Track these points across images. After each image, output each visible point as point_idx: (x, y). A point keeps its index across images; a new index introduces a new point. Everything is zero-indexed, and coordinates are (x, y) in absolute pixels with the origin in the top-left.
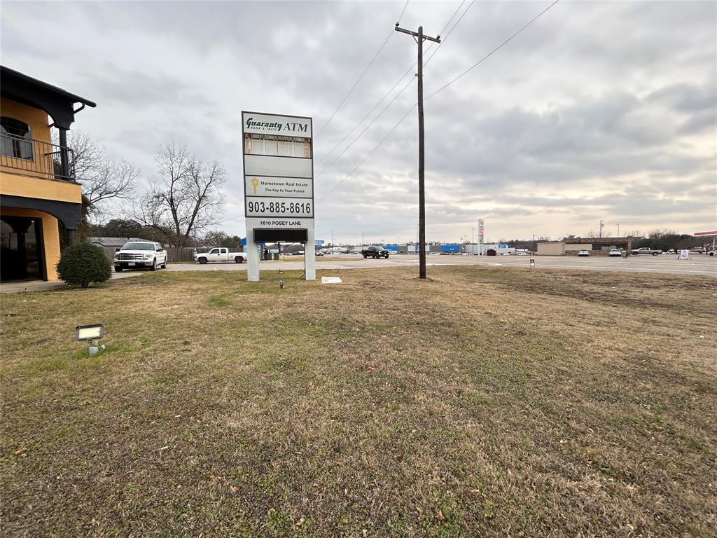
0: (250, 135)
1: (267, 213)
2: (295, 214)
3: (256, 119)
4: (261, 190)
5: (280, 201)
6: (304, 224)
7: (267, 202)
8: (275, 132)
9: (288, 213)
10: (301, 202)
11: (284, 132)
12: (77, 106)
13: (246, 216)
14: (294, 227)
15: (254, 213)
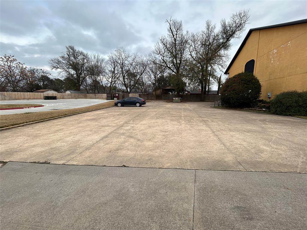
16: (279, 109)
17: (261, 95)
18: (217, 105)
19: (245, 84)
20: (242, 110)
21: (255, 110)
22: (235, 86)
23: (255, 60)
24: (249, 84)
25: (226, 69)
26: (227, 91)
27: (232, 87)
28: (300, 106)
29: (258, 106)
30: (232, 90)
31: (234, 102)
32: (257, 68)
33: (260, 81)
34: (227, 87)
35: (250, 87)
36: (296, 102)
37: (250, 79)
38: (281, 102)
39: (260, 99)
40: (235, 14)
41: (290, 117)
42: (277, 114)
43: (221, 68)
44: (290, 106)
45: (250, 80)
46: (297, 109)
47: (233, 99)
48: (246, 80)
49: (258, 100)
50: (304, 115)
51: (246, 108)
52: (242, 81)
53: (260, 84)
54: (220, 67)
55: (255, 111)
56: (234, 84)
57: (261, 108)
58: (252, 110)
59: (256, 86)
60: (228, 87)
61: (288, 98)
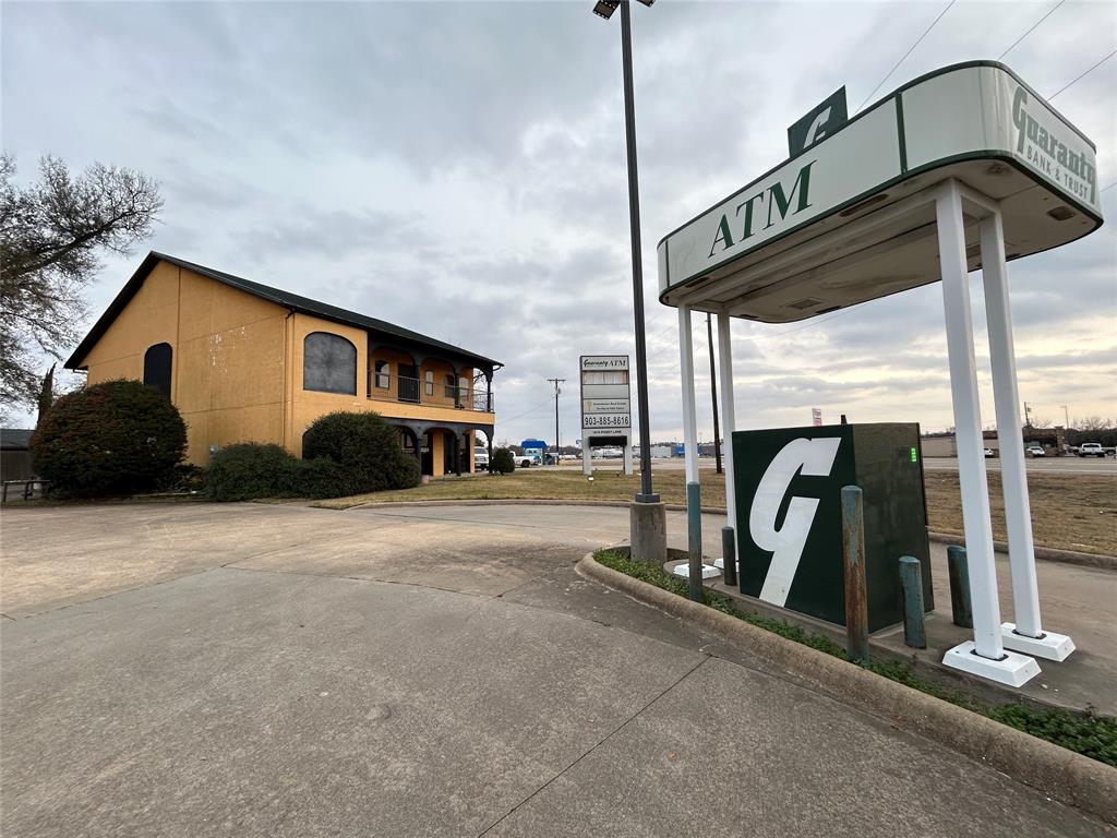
0: (585, 371)
1: (598, 425)
2: (617, 425)
3: (590, 360)
4: (593, 408)
5: (607, 416)
6: (624, 433)
7: (598, 417)
8: (603, 368)
9: (612, 425)
10: (621, 416)
11: (609, 367)
12: (495, 367)
13: (583, 428)
14: (617, 435)
15: (589, 426)
16: (219, 488)
17: (187, 453)
18: (20, 496)
19: (129, 416)
20: (125, 501)
21: (168, 496)
22: (93, 422)
23: (174, 346)
24: (144, 420)
25: (73, 350)
26: (59, 437)
27: (79, 426)
28: (260, 477)
29: (180, 486)
30: (81, 437)
31: (90, 479)
32: (179, 372)
33: (179, 411)
34: (59, 424)
35: (147, 428)
36: (252, 468)
37: (147, 405)
38: (223, 469)
39: (183, 463)
40: (109, 170)
41: (243, 503)
42: (219, 501)
43: (50, 341)
44: (240, 478)
45: (149, 408)
46: (253, 483)
47: (87, 468)
48: (135, 405)
49: (178, 467)
50: (268, 496)
51: (138, 493)
52: (119, 406)
53: (181, 420)
54: (44, 334)
55: (167, 500)
56: (91, 415)
57: (187, 490)
58: (158, 497)
59: (167, 426)
60: (65, 423)
61: (236, 459)
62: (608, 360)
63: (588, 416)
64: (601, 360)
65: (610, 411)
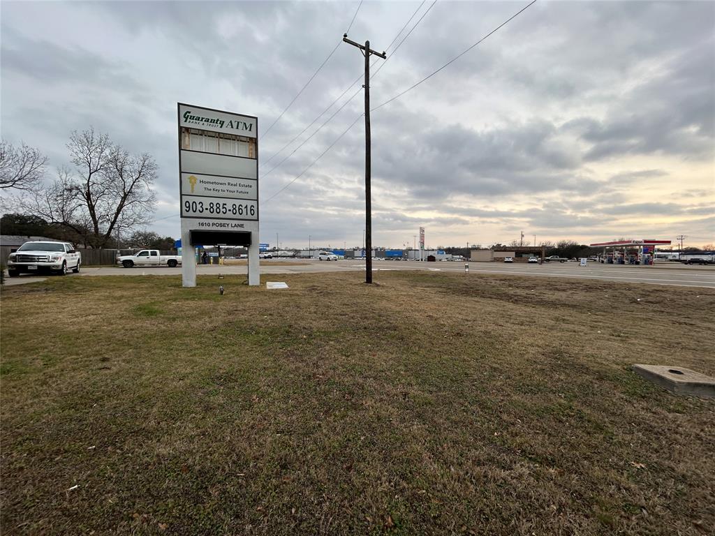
0: (187, 129)
1: (206, 213)
2: (238, 216)
3: (194, 113)
4: (199, 189)
5: (221, 201)
6: (248, 227)
7: (206, 202)
8: (217, 129)
9: (230, 214)
10: (244, 203)
11: (226, 130)
13: (182, 217)
14: (236, 229)
15: (191, 213)
62: (227, 119)
63: (191, 200)
64: (215, 116)
65: (226, 194)
